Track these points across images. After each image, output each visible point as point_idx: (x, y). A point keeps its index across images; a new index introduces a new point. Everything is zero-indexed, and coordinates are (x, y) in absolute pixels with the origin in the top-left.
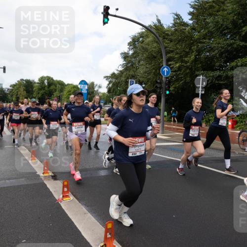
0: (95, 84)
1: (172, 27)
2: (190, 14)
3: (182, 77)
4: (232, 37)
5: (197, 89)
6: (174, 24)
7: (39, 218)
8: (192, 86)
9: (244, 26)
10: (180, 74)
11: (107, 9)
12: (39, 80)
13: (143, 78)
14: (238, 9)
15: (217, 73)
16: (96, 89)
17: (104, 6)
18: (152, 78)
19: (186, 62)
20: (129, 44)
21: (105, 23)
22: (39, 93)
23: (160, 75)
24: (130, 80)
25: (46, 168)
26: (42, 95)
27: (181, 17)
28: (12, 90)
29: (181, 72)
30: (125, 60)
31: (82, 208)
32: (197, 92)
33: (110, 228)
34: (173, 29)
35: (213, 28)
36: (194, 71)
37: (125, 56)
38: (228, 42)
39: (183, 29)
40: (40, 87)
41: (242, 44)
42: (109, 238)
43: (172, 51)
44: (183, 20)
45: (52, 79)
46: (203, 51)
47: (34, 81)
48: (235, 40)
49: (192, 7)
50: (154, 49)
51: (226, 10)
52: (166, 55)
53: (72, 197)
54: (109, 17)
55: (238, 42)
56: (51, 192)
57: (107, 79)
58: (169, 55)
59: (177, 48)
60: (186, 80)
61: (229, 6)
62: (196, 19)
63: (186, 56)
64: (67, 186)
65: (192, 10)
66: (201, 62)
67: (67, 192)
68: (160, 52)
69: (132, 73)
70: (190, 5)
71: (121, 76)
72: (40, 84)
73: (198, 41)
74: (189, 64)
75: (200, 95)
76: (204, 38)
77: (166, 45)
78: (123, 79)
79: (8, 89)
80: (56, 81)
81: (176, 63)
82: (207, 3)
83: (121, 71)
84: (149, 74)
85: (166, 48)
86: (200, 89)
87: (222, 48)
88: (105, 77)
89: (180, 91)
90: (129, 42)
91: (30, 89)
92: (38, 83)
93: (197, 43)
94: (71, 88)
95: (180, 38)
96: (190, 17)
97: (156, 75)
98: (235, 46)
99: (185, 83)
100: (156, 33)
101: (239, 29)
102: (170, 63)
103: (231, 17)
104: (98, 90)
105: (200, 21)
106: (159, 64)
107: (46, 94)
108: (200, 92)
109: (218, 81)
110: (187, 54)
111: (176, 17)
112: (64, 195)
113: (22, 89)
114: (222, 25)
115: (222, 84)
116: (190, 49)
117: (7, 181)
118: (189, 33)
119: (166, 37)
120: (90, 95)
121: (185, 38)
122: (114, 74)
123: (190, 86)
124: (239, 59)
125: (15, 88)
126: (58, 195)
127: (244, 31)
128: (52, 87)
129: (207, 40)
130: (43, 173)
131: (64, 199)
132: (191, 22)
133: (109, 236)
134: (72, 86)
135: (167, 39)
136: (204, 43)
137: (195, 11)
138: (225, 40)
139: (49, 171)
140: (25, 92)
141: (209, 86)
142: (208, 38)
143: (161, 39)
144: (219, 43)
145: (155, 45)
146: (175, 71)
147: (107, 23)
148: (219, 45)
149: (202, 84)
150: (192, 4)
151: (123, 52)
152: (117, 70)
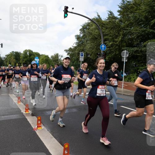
0: (59, 55)
1: (107, 20)
2: (119, 11)
3: (113, 51)
4: (145, 26)
5: (122, 59)
6: (108, 18)
7: (22, 141)
8: (119, 57)
9: (152, 20)
10: (112, 49)
11: (66, 8)
12: (24, 52)
13: (89, 51)
14: (148, 9)
15: (136, 49)
16: (59, 58)
17: (65, 7)
18: (95, 51)
19: (116, 42)
20: (81, 30)
21: (65, 17)
22: (23, 60)
23: (100, 49)
24: (81, 53)
25: (27, 108)
26: (26, 61)
27: (113, 14)
28: (7, 58)
29: (113, 48)
30: (78, 40)
31: (49, 134)
32: (122, 61)
33: (67, 148)
34: (108, 21)
35: (133, 21)
36: (121, 48)
37: (78, 37)
38: (142, 29)
39: (114, 21)
40: (25, 57)
41: (151, 31)
42: (66, 154)
43: (107, 35)
44: (114, 15)
45: (32, 51)
46: (126, 35)
47: (20, 52)
48: (146, 28)
49: (120, 7)
50: (96, 34)
51: (141, 10)
52: (103, 37)
53: (43, 127)
54: (68, 13)
55: (148, 30)
56: (30, 124)
57: (66, 52)
58: (105, 37)
59: (111, 33)
60: (116, 53)
61: (143, 7)
62: (122, 15)
63: (116, 38)
64: (40, 120)
65: (120, 9)
66: (125, 42)
67: (40, 124)
68: (99, 35)
69: (82, 48)
70: (119, 6)
71: (75, 50)
72: (24, 54)
73: (124, 29)
74: (118, 43)
75: (125, 62)
76: (128, 27)
77: (104, 31)
78: (77, 52)
79: (4, 58)
80: (35, 52)
81: (110, 42)
82: (129, 5)
83: (75, 47)
84: (93, 49)
85: (103, 32)
86: (125, 59)
87: (139, 33)
88: (65, 50)
89: (112, 60)
90: (80, 29)
91: (18, 58)
92: (23, 54)
93: (123, 30)
94: (44, 57)
95: (112, 26)
96: (119, 13)
97: (97, 50)
98: (147, 32)
99: (115, 55)
100: (97, 24)
101: (149, 22)
102: (106, 42)
103: (144, 14)
104: (60, 59)
105: (125, 16)
106: (99, 43)
107: (28, 61)
108: (125, 61)
109: (136, 53)
110: (117, 37)
111: (110, 13)
112: (38, 126)
113: (13, 57)
114: (139, 19)
115: (138, 55)
116: (119, 33)
117: (2, 117)
118: (118, 23)
119: (104, 26)
120: (56, 61)
121: (116, 27)
122: (70, 49)
123: (118, 56)
124: (149, 40)
125: (9, 57)
126: (34, 126)
127: (152, 23)
128: (32, 57)
129: (129, 28)
130: (25, 112)
131: (38, 128)
132: (119, 17)
133: (66, 152)
134: (44, 56)
135: (104, 27)
136: (127, 30)
137: (122, 10)
138: (140, 28)
139: (29, 110)
140: (15, 60)
141: (130, 56)
142: (130, 26)
143: (100, 27)
144: (137, 30)
145: (97, 31)
146: (109, 47)
147: (67, 17)
148: (137, 31)
149: (126, 56)
150: (120, 5)
151: (76, 35)
152: (73, 46)
